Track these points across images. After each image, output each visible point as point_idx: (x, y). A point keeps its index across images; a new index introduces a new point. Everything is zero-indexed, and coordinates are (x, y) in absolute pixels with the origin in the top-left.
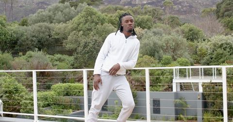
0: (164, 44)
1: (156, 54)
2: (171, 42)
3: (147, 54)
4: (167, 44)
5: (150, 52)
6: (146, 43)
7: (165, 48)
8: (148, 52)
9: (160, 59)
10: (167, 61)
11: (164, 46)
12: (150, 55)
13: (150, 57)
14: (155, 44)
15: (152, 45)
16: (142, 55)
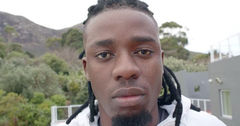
0: (33, 78)
1: (24, 90)
2: (40, 75)
3: (11, 91)
4: (35, 78)
5: (15, 88)
6: (10, 77)
7: (34, 82)
8: (13, 89)
9: (29, 97)
10: (39, 100)
11: (32, 81)
12: (16, 92)
13: (17, 95)
14: (22, 77)
15: (18, 79)
16: (5, 92)
